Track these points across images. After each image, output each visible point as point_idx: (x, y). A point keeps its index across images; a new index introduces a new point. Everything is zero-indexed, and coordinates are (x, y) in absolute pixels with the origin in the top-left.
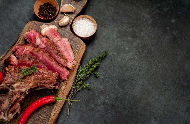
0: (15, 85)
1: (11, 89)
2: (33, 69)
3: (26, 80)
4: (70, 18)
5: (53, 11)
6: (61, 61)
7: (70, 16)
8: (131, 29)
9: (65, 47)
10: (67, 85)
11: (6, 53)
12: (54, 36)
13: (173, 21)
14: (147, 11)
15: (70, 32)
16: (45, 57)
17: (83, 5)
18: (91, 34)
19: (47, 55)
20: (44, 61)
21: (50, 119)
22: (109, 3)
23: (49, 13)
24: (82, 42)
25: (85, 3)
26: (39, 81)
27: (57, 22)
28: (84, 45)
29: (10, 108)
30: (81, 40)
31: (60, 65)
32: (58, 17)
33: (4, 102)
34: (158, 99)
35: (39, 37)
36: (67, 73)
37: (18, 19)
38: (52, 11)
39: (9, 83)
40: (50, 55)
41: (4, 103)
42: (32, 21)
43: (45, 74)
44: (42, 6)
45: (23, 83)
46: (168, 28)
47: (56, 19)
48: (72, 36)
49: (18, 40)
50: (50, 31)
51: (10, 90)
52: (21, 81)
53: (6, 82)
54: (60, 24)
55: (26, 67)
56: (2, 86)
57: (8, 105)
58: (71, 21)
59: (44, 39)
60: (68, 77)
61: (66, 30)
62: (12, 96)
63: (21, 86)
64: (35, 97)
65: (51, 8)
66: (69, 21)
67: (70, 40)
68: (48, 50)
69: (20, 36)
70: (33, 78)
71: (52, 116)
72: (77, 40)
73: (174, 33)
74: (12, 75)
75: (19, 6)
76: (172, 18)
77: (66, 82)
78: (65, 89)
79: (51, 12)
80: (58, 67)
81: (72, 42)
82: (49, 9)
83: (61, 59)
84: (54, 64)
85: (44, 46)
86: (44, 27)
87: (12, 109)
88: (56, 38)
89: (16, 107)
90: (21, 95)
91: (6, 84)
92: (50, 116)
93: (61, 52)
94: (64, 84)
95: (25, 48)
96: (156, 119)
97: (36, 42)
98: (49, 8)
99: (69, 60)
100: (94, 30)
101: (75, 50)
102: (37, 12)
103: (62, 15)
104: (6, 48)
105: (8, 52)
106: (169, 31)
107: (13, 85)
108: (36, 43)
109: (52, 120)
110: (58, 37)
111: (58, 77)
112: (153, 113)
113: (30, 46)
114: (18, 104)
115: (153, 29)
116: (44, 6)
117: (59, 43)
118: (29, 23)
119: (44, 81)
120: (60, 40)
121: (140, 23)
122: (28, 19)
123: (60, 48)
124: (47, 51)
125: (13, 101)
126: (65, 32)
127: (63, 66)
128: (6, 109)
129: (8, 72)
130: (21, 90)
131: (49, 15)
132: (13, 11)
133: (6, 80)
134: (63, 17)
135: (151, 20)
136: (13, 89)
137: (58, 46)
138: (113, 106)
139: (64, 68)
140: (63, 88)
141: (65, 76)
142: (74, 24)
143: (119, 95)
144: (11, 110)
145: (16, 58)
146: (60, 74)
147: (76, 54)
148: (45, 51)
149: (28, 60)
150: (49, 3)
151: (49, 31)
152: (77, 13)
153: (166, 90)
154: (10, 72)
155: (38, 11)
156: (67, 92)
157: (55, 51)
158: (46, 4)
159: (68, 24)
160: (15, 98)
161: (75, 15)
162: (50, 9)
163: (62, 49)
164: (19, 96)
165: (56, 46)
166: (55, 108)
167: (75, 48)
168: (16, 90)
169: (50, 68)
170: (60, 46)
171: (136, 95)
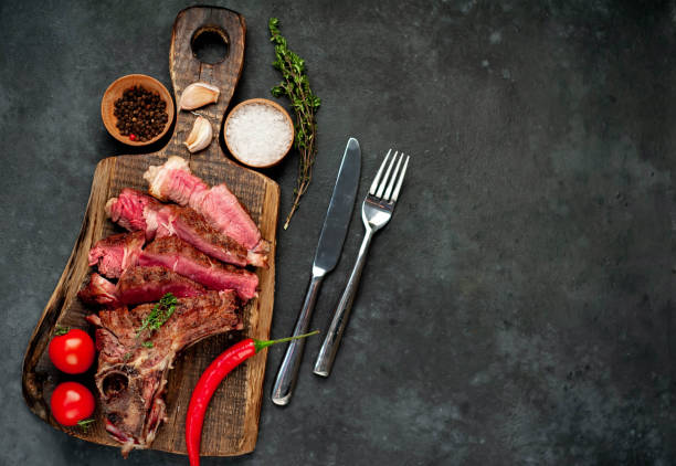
0: (138, 362)
1: (131, 373)
2: (169, 306)
3: (160, 339)
4: (213, 121)
5: (156, 108)
6: (231, 256)
7: (211, 115)
8: (386, 96)
9: (227, 211)
10: (261, 309)
11: (70, 267)
12: (189, 191)
13: (496, 37)
14: (417, 28)
15: (224, 160)
16: (184, 260)
17: (237, 70)
18: (281, 146)
19: (188, 252)
20: (186, 272)
21: (247, 408)
22: (305, 33)
23: (148, 118)
24: (266, 179)
25: (240, 61)
26: (193, 330)
27: (179, 142)
28: (272, 186)
29: (146, 422)
30: (261, 175)
31: (230, 267)
32: (180, 127)
33: (127, 412)
34: (502, 272)
35: (151, 208)
36: (254, 280)
37: (67, 157)
38: (154, 110)
39: (119, 361)
40: (197, 250)
41: (126, 416)
42: (111, 159)
43: (202, 308)
44: (120, 101)
45: (153, 350)
46: (486, 63)
47: (175, 134)
48: (233, 171)
49: (88, 220)
50: (172, 177)
51: (129, 377)
52: (150, 347)
53: (112, 359)
54: (190, 148)
55: (147, 305)
56: (105, 372)
57: (138, 419)
58: (219, 127)
59: (166, 210)
60: (258, 289)
61: (211, 159)
62: (141, 391)
63: (153, 359)
64: (190, 365)
65: (147, 101)
66: (214, 130)
67: (231, 183)
68: (186, 237)
69: (89, 209)
70: (175, 329)
71: (249, 399)
72: (250, 178)
73: (506, 74)
74: (118, 334)
75: (53, 119)
76: (491, 30)
77: (256, 303)
78: (260, 318)
79: (152, 113)
80: (227, 277)
81: (238, 188)
82: (143, 108)
83: (229, 253)
84: (213, 271)
85: (172, 230)
86: (154, 174)
87: (150, 421)
88: (194, 194)
89: (157, 410)
90: (159, 379)
91: (112, 364)
92: (244, 400)
93: (221, 231)
94: (253, 310)
95: (125, 251)
96: (508, 324)
97: (146, 225)
98: (143, 104)
99: (246, 245)
100: (287, 133)
101: (253, 210)
102: (111, 124)
103: (189, 119)
104: (64, 250)
105: (73, 262)
106: (490, 71)
107: (132, 364)
108: (148, 229)
109: (251, 409)
110: (199, 191)
111: (236, 305)
112: (498, 311)
113: (135, 240)
114: (159, 402)
115: (444, 78)
116: (126, 103)
117: (208, 208)
118: (103, 167)
119: (205, 326)
120: (207, 196)
121: (404, 70)
122: (91, 149)
123: (214, 221)
124: (183, 239)
125: (148, 402)
126: (211, 165)
127: (238, 269)
128: (138, 430)
129: (105, 332)
130: (155, 368)
131: (150, 123)
132: (41, 137)
133: (109, 355)
134: (193, 122)
135: (434, 53)
136: (135, 372)
137: (209, 217)
138: (393, 322)
139: (242, 273)
140: (253, 321)
141: (251, 291)
142: (227, 132)
143: (400, 291)
144: (148, 426)
145: (108, 283)
146: (236, 290)
147: (260, 218)
148: (179, 245)
149: (143, 281)
150: (138, 86)
151: (168, 179)
152: (227, 99)
153: (517, 241)
154: (111, 328)
155: (115, 121)
156: (266, 324)
157: (208, 236)
158: (131, 94)
159: (213, 138)
160: (148, 392)
161: (222, 108)
162: (147, 104)
163: (221, 221)
164: (156, 386)
165: (203, 219)
166: (248, 376)
167: (251, 202)
168: (145, 372)
169: (209, 285)
170: (212, 214)
171: (442, 277)
